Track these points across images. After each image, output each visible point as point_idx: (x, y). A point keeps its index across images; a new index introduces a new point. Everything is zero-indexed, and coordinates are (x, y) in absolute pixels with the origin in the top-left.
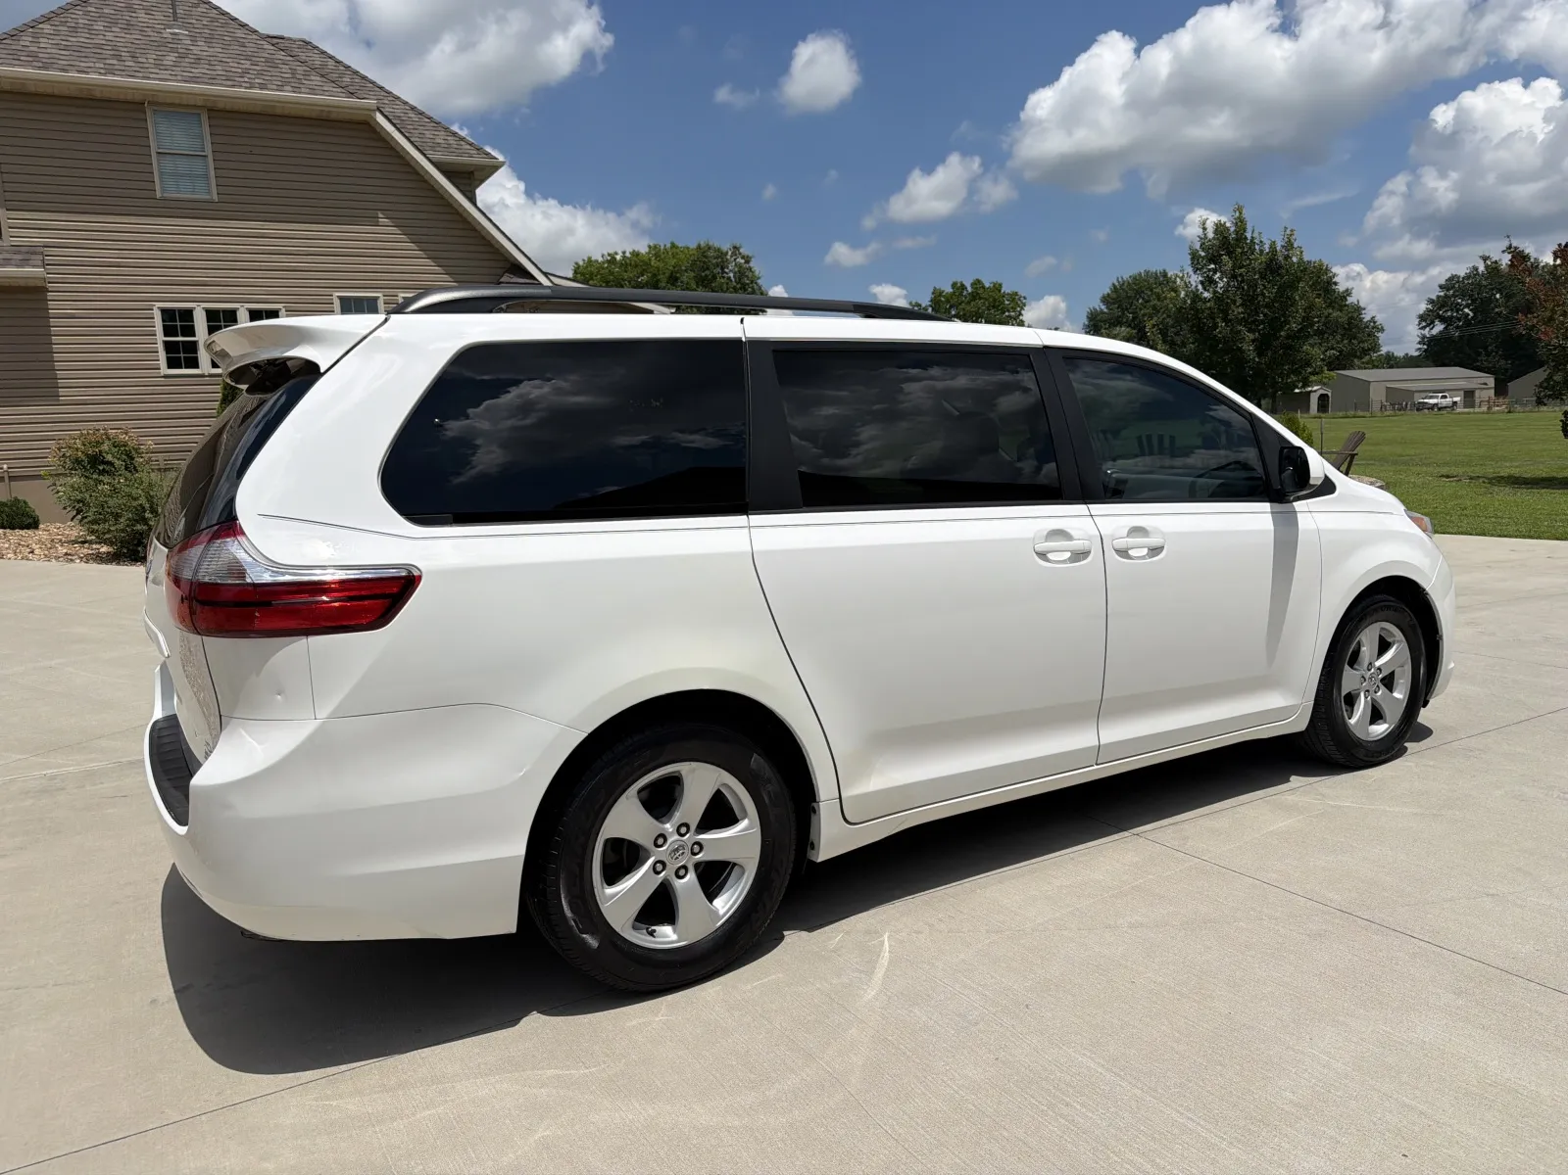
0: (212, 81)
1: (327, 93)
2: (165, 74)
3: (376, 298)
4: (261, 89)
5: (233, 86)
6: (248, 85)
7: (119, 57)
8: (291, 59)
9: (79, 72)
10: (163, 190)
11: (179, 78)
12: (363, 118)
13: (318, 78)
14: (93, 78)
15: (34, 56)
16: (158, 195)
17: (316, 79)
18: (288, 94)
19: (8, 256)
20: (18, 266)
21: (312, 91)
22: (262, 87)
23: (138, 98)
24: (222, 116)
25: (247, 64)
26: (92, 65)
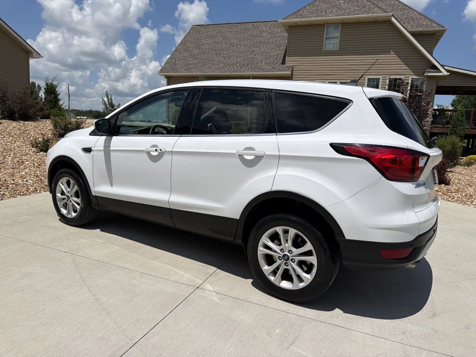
0: (344, 14)
1: (377, 13)
2: (331, 15)
3: (379, 78)
4: (357, 15)
5: (349, 15)
6: (353, 14)
7: (321, 12)
8: (371, 4)
9: (310, 18)
10: (325, 48)
11: (334, 15)
12: (387, 20)
13: (377, 9)
14: (313, 19)
15: (301, 15)
16: (323, 50)
17: (376, 9)
18: (365, 15)
19: (284, 69)
20: (286, 71)
21: (373, 13)
22: (357, 14)
23: (324, 23)
24: (345, 25)
25: (356, 8)
26: (314, 15)
